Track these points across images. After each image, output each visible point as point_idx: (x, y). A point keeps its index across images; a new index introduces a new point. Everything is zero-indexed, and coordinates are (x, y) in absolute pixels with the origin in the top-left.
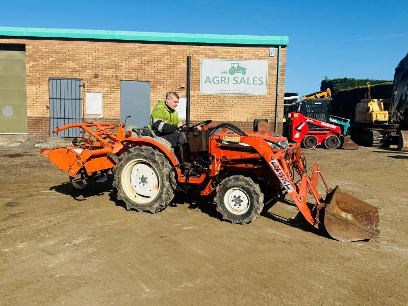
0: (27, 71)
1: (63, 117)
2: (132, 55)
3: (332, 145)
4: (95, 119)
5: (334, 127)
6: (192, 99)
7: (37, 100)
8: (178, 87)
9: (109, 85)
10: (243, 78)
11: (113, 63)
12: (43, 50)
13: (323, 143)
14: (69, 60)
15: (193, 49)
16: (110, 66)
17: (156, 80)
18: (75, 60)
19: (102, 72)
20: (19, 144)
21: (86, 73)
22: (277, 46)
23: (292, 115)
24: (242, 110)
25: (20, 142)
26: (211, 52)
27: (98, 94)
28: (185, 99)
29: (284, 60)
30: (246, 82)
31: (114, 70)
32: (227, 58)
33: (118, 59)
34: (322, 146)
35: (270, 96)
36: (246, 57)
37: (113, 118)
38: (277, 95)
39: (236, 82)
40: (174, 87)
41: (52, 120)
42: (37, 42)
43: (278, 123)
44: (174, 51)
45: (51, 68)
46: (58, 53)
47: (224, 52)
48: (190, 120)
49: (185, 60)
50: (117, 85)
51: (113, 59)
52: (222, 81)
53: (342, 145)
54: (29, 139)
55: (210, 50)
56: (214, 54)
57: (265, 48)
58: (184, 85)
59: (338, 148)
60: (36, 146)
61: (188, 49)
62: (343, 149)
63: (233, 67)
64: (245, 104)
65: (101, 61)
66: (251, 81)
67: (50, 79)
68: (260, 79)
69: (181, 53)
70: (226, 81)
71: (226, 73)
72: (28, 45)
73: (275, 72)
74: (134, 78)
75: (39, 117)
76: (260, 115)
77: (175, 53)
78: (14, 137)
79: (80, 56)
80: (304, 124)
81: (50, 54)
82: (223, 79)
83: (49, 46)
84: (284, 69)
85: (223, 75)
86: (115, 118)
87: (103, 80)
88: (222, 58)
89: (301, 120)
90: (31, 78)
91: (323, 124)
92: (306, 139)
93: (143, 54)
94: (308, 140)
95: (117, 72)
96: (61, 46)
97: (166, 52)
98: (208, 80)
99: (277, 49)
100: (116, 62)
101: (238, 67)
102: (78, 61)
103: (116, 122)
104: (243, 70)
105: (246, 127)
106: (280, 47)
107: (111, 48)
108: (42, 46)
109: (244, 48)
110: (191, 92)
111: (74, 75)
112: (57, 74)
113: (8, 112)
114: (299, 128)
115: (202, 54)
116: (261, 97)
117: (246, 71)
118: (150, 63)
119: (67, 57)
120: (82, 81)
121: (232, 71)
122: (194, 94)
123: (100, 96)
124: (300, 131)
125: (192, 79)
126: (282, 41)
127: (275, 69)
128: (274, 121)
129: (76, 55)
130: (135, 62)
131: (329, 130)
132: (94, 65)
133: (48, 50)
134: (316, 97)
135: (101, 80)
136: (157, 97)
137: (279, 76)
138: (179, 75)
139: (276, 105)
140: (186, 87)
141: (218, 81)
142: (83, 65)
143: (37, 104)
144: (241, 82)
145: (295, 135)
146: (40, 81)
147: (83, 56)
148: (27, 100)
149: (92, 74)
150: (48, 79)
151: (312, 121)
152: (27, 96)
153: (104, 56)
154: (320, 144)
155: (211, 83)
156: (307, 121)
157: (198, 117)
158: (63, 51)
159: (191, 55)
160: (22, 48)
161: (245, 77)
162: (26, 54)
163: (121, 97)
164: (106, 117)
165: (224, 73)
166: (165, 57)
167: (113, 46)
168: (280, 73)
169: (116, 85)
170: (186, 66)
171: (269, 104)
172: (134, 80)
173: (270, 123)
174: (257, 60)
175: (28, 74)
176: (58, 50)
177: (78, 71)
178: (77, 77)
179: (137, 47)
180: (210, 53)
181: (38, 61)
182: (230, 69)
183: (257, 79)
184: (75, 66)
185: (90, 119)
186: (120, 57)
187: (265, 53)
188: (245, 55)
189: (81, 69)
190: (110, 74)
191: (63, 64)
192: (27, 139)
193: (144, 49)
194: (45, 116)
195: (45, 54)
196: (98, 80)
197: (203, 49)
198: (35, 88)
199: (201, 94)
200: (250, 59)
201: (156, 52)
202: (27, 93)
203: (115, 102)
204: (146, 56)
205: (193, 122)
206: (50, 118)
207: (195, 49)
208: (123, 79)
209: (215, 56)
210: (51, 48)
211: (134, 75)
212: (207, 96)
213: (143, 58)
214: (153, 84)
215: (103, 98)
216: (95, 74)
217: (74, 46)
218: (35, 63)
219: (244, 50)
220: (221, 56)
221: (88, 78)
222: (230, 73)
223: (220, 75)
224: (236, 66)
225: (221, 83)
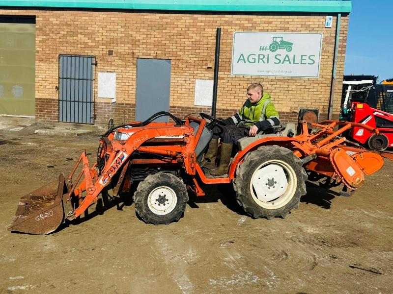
0: (36, 47)
2: (151, 27)
4: (108, 103)
6: (220, 82)
7: (46, 79)
8: (204, 67)
9: (124, 63)
10: (287, 56)
11: (130, 38)
12: (54, 22)
14: (81, 33)
16: (126, 40)
17: (177, 58)
18: (89, 34)
19: (117, 48)
20: (22, 128)
21: (98, 49)
22: (335, 14)
23: (355, 105)
24: (285, 97)
25: (24, 126)
26: (247, 22)
27: (112, 73)
28: (212, 82)
29: (345, 32)
30: (292, 62)
31: (130, 46)
32: (267, 30)
33: (135, 33)
35: (323, 79)
36: (293, 29)
37: (127, 102)
38: (333, 78)
39: (278, 61)
40: (199, 67)
41: (61, 102)
42: (48, 13)
43: (333, 115)
44: (202, 22)
45: (61, 43)
46: (70, 25)
47: (265, 23)
48: (217, 107)
49: (215, 33)
50: (134, 64)
51: (130, 33)
52: (259, 59)
54: (36, 124)
55: (246, 20)
56: (251, 25)
57: (319, 17)
58: (212, 65)
61: (219, 19)
63: (276, 42)
64: (288, 89)
65: (116, 35)
66: (298, 60)
68: (311, 57)
69: (210, 25)
70: (265, 60)
71: (266, 49)
72: (38, 17)
73: (331, 49)
74: (153, 56)
75: (47, 99)
76: (308, 105)
77: (203, 24)
78: (21, 121)
79: (93, 29)
81: (61, 27)
83: (61, 17)
84: (345, 44)
85: (262, 52)
86: (129, 102)
87: (117, 58)
88: (261, 30)
89: (367, 112)
90: (40, 54)
92: (372, 139)
93: (164, 26)
94: (374, 140)
95: (134, 48)
96: (72, 18)
97: (191, 24)
98: (242, 58)
99: (336, 17)
100: (133, 35)
101: (282, 41)
102: (91, 35)
103: (131, 107)
104: (288, 46)
105: (289, 118)
106: (339, 15)
107: (129, 19)
108: (53, 18)
109: (291, 17)
110: (219, 73)
111: (86, 51)
112: (69, 50)
113: (18, 92)
114: (364, 123)
115: (236, 25)
116: (312, 81)
117: (293, 47)
118: (172, 37)
119: (79, 31)
120: (94, 59)
121: (274, 47)
122: (223, 76)
123: (113, 76)
125: (222, 56)
126: (342, 7)
127: (331, 43)
128: (327, 113)
129: (89, 28)
130: (155, 36)
132: (108, 40)
133: (58, 22)
135: (116, 58)
136: (178, 79)
137: (336, 53)
138: (206, 51)
139: (331, 92)
140: (213, 68)
141: (255, 59)
142: (96, 39)
143: (45, 84)
144: (284, 60)
145: (356, 132)
146: (50, 57)
147: (96, 29)
148: (36, 79)
149: (106, 51)
150: (58, 55)
151: (382, 115)
152: (36, 74)
153: (120, 30)
155: (245, 62)
156: (375, 114)
157: (227, 105)
158: (76, 23)
159: (222, 27)
160: (31, 20)
161: (291, 54)
162: (37, 27)
163: (137, 78)
164: (120, 102)
165: (263, 49)
166: (190, 29)
167: (131, 17)
168: (338, 49)
169: (132, 64)
170: (215, 41)
171: (321, 90)
172: (152, 57)
173: (321, 114)
174: (307, 32)
175: (38, 49)
176: (69, 23)
177: (91, 47)
178: (89, 54)
179: (158, 18)
180: (247, 24)
181: (49, 35)
182: (271, 45)
183: (307, 58)
184: (87, 41)
185: (102, 103)
186: (137, 30)
187: (319, 23)
188: (291, 26)
189: (94, 44)
190: (126, 51)
191: (75, 38)
192: (34, 123)
193: (166, 20)
194: (54, 98)
195: (55, 27)
196: (113, 58)
197: (238, 20)
198: (45, 65)
199: (232, 76)
200: (297, 31)
201: (180, 23)
202: (36, 72)
203: (130, 84)
204: (168, 28)
205: (220, 110)
206: (59, 100)
207: (227, 19)
208: (140, 57)
209: (253, 28)
210: (62, 20)
211: (153, 52)
212: (240, 79)
213: (164, 31)
214: (174, 63)
215: (117, 78)
216: (109, 51)
217: (88, 18)
218: (45, 37)
219: (291, 20)
220: (260, 28)
221: (101, 55)
222: (271, 50)
223: (258, 52)
224: (278, 40)
225: (259, 62)
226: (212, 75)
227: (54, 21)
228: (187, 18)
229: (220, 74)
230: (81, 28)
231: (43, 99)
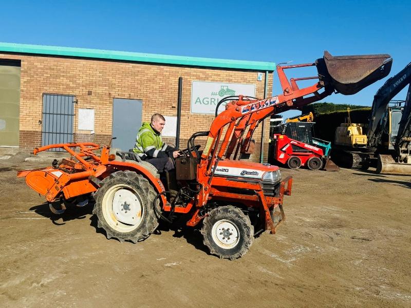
0: (21, 86)
1: (55, 131)
2: (126, 74)
3: (314, 166)
4: (87, 135)
5: (317, 149)
6: (182, 118)
7: (30, 114)
8: (169, 106)
9: (102, 102)
11: (107, 81)
13: (306, 164)
14: (63, 76)
15: (185, 71)
16: (104, 83)
17: (147, 99)
18: (70, 77)
19: (96, 89)
20: (9, 157)
21: (79, 90)
22: (264, 71)
23: (278, 136)
25: (10, 155)
26: (201, 74)
27: (91, 110)
28: (176, 118)
29: (271, 85)
31: (107, 88)
32: (217, 81)
33: (111, 77)
34: (306, 167)
36: (235, 80)
37: (104, 134)
40: (165, 106)
41: (43, 134)
42: (32, 58)
43: (264, 143)
44: (167, 71)
45: (45, 84)
46: (53, 69)
47: (215, 75)
48: (180, 138)
49: (177, 80)
50: (110, 103)
51: (107, 77)
52: (211, 102)
53: (324, 166)
54: (20, 153)
55: (201, 72)
56: (205, 76)
57: (253, 73)
58: (175, 105)
59: (320, 169)
60: (26, 159)
61: (180, 70)
62: (325, 170)
63: (223, 89)
65: (95, 78)
67: (44, 94)
69: (173, 74)
70: (216, 102)
71: (216, 94)
72: (23, 61)
74: (127, 96)
75: (31, 131)
77: (168, 74)
78: (5, 150)
79: (75, 73)
80: (288, 145)
81: (45, 71)
82: (213, 100)
83: (45, 62)
84: (271, 93)
85: (213, 97)
86: (107, 134)
87: (96, 97)
88: (212, 80)
89: (286, 141)
90: (24, 93)
91: (307, 146)
92: (290, 160)
93: (136, 73)
94: (292, 161)
95: (111, 90)
96: (56, 63)
97: (159, 73)
98: (198, 100)
99: (265, 74)
100: (110, 80)
101: (228, 89)
102: (72, 78)
103: (108, 138)
104: (232, 92)
106: (267, 72)
107: (106, 67)
108: (38, 62)
109: (234, 72)
111: (68, 91)
112: (52, 90)
113: (1, 125)
114: (284, 149)
115: (193, 76)
118: (143, 82)
119: (62, 74)
120: (75, 98)
121: (222, 93)
122: (184, 114)
123: (92, 112)
124: (284, 152)
125: (183, 99)
126: (269, 67)
127: (262, 92)
128: (260, 142)
129: (70, 73)
130: (129, 81)
131: (312, 151)
132: (88, 82)
133: (43, 67)
134: (299, 119)
135: (94, 97)
136: (148, 115)
138: (170, 94)
139: (263, 127)
140: (177, 107)
141: (208, 102)
142: (77, 81)
143: (29, 119)
145: (279, 156)
146: (34, 96)
147: (77, 73)
148: (20, 114)
149: (85, 91)
150: (41, 94)
151: (296, 143)
152: (21, 110)
153: (98, 75)
154: (303, 164)
155: (201, 103)
158: (58, 68)
159: (183, 77)
160: (17, 63)
162: (22, 69)
163: (113, 114)
164: (98, 134)
165: (214, 94)
166: (158, 77)
167: (108, 65)
169: (108, 102)
170: (178, 87)
172: (125, 97)
173: (257, 143)
174: (245, 83)
175: (23, 89)
176: (52, 67)
177: (72, 88)
178: (71, 94)
179: (131, 67)
181: (33, 77)
182: (220, 91)
184: (69, 83)
185: (82, 134)
186: (114, 76)
187: (253, 77)
188: (233, 78)
189: (75, 86)
190: (104, 92)
191: (58, 80)
192: (18, 152)
193: (138, 69)
194: (37, 130)
195: (40, 70)
196: (92, 97)
197: (194, 72)
198: (29, 103)
199: (191, 114)
200: (238, 82)
201: (149, 72)
202: (21, 108)
203: (107, 119)
204: (139, 76)
205: (183, 139)
206: (42, 132)
207: (186, 71)
208: (116, 97)
209: (206, 78)
210: (46, 64)
211: (127, 93)
212: (197, 116)
213: (136, 77)
214: (145, 103)
215: (95, 114)
216: (88, 92)
217: (69, 64)
218: (30, 78)
219: (234, 74)
220: (211, 79)
221: (81, 94)
222: (220, 95)
223: (210, 97)
224: (225, 88)
225: (211, 104)
226: (175, 112)
227: (39, 65)
228: (155, 68)
229: (182, 112)
230: (63, 72)
231: (27, 131)
